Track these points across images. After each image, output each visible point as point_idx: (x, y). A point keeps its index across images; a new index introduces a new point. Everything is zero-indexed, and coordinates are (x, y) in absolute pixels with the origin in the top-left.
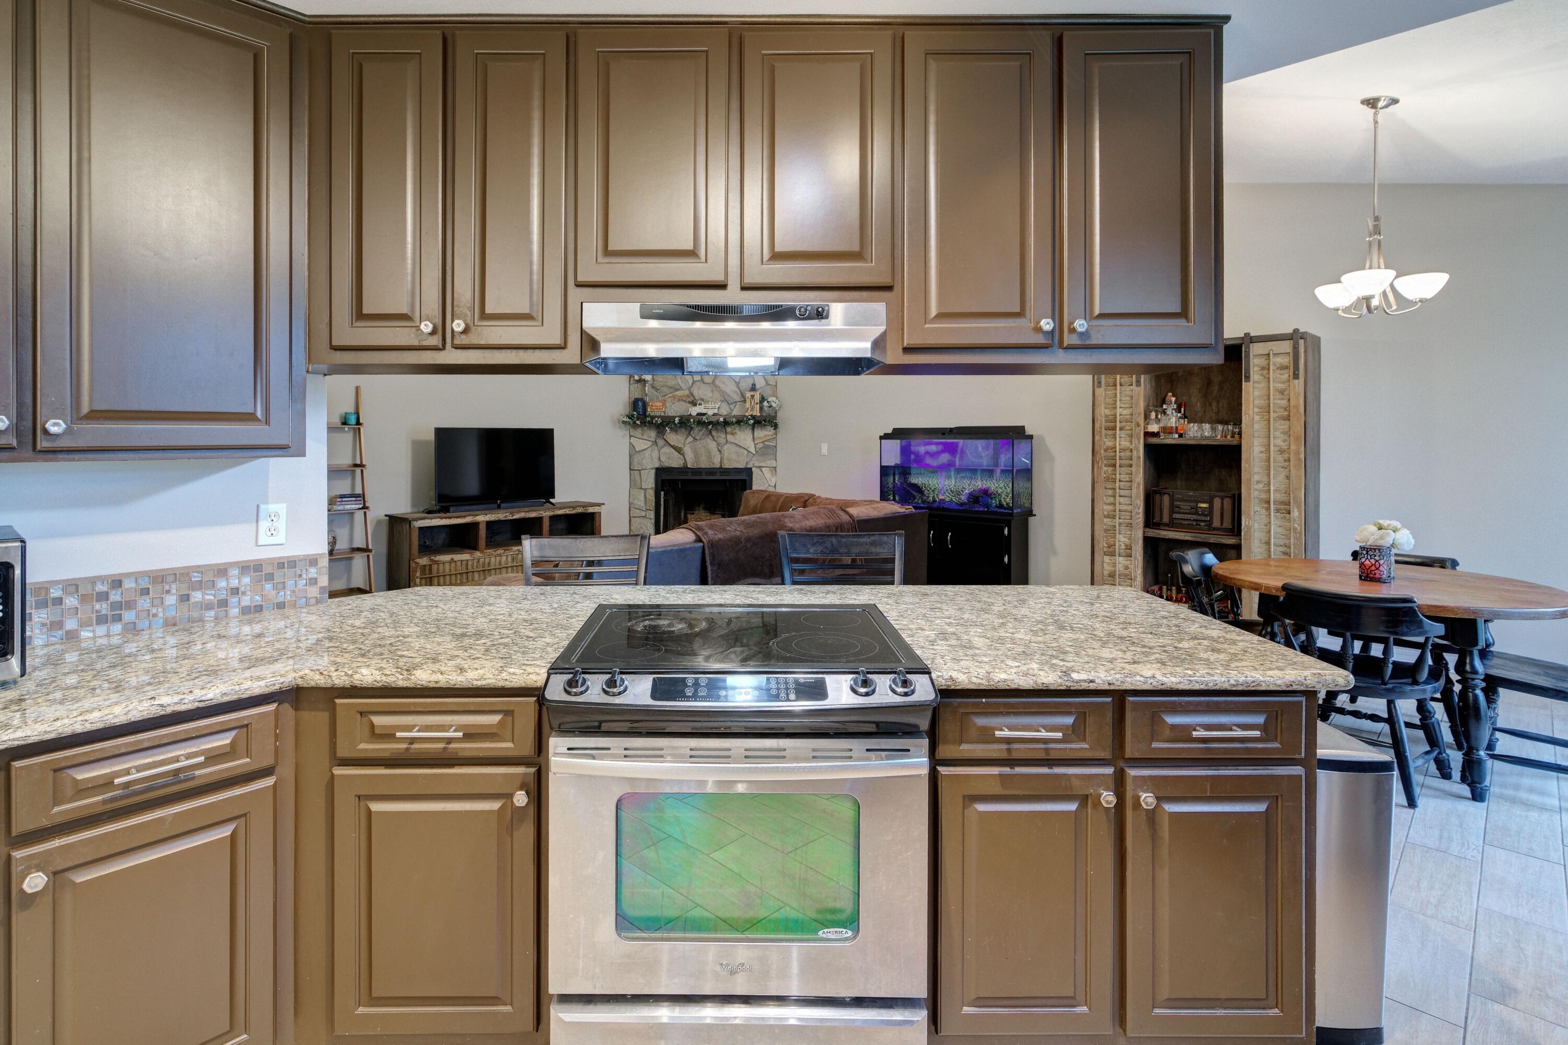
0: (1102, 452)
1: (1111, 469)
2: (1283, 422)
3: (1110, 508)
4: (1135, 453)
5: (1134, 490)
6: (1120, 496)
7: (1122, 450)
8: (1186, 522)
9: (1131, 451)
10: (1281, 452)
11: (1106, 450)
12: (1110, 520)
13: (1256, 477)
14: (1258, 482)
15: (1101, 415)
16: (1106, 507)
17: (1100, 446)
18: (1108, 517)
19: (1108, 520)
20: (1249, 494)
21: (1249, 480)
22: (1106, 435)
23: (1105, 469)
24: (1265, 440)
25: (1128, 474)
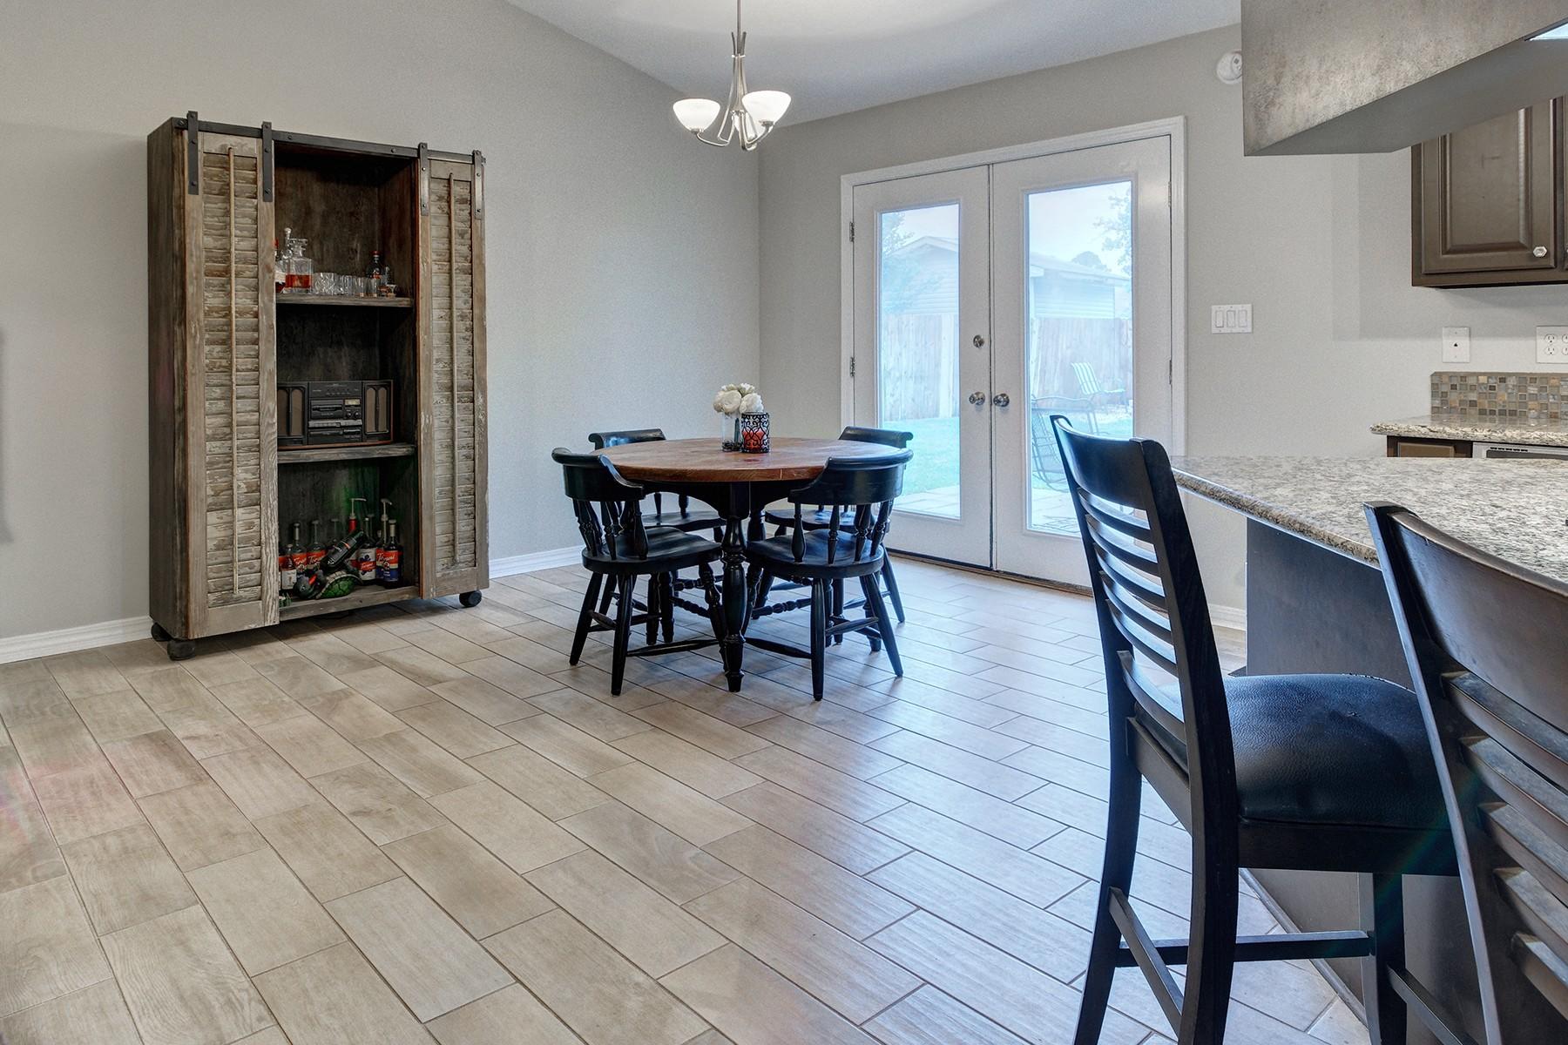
0: (202, 315)
1: (218, 348)
2: (464, 276)
3: (220, 420)
4: (263, 318)
5: (264, 385)
6: (237, 398)
7: (240, 313)
8: (328, 433)
9: (256, 315)
10: (463, 317)
11: (207, 314)
12: (218, 443)
13: (436, 355)
14: (438, 361)
15: (198, 247)
16: (208, 421)
17: (197, 306)
18: (213, 438)
19: (214, 444)
20: (430, 378)
21: (429, 357)
22: (208, 285)
23: (207, 348)
24: (446, 301)
25: (249, 356)
